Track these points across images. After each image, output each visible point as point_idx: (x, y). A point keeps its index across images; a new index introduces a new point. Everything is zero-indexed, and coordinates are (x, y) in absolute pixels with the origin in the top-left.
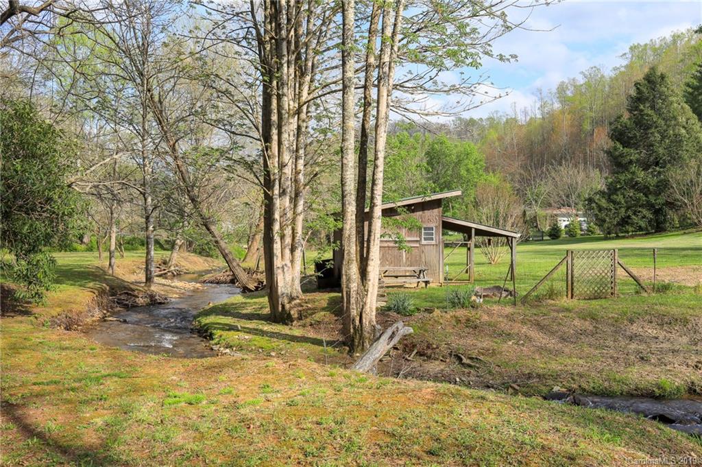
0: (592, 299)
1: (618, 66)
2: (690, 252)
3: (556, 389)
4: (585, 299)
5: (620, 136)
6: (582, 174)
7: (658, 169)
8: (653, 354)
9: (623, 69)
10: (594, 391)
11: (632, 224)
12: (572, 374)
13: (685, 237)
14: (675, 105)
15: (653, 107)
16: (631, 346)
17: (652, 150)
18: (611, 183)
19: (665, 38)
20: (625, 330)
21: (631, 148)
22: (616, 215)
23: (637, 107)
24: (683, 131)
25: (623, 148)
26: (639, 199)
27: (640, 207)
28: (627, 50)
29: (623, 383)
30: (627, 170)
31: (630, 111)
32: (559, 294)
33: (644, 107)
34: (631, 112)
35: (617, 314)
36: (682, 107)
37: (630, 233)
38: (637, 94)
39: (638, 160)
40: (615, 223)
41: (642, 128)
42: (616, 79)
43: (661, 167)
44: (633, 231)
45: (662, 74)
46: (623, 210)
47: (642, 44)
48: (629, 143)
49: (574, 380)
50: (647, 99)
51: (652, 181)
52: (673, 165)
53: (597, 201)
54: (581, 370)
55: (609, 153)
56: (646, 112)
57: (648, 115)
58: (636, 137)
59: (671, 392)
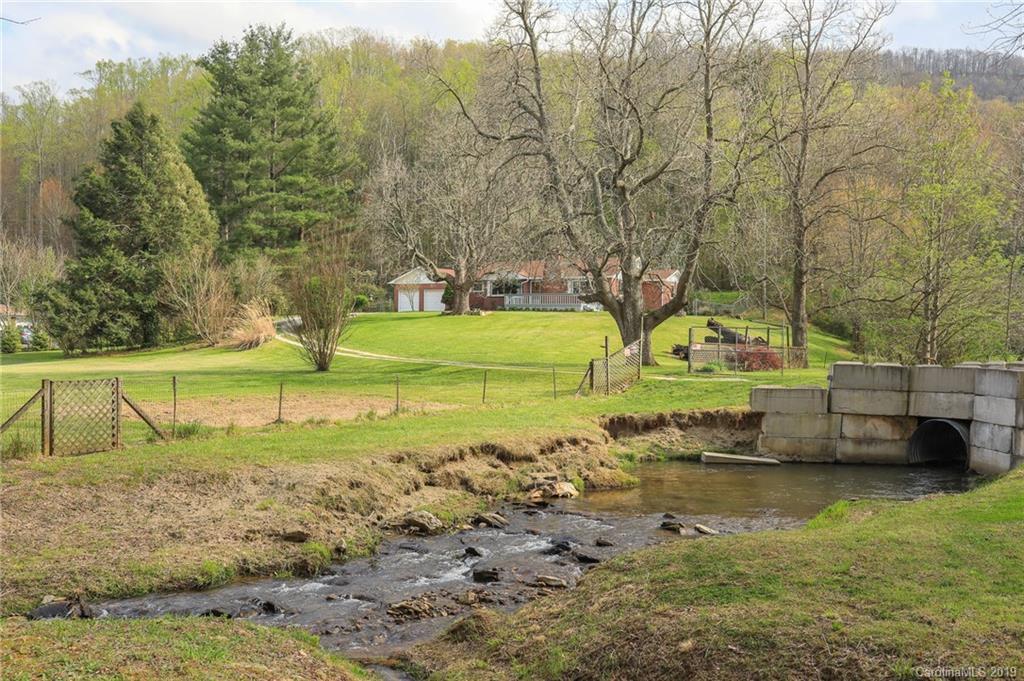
0: (84, 454)
1: (78, 88)
2: (199, 378)
3: (48, 599)
4: (72, 454)
5: (89, 199)
6: (26, 253)
7: (147, 254)
8: (187, 527)
9: (86, 95)
10: (108, 593)
11: (108, 336)
12: (72, 573)
13: (186, 355)
14: (172, 164)
15: (139, 163)
16: (153, 520)
17: (139, 226)
18: (76, 271)
19: (149, 60)
20: (142, 498)
21: (107, 219)
22: (84, 321)
23: (116, 159)
24: (182, 204)
25: (95, 217)
26: (120, 298)
27: (120, 309)
28: (93, 67)
29: (152, 574)
30: (100, 252)
31: (106, 163)
32: (31, 449)
33: (126, 159)
34: (105, 166)
35: (127, 474)
36: (181, 169)
37: (105, 349)
38: (117, 138)
39: (117, 239)
40: (83, 332)
41: (124, 191)
42: (76, 107)
43: (151, 253)
44: (107, 346)
45: (152, 116)
46: (95, 313)
47: (116, 61)
48: (104, 212)
49: (75, 581)
50: (131, 149)
51: (139, 272)
52: (168, 251)
53: (52, 297)
54: (84, 564)
55: (69, 223)
56: (129, 168)
57: (132, 173)
58: (114, 203)
59: (217, 577)
